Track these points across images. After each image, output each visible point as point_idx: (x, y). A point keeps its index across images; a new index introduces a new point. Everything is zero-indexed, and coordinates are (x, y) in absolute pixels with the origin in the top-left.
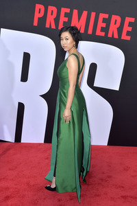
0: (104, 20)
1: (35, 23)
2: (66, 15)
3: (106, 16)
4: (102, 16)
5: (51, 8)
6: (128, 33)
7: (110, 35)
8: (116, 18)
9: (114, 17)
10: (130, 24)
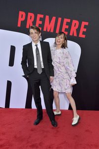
0: (67, 24)
1: (19, 25)
2: (41, 19)
3: (69, 20)
4: (66, 20)
5: (30, 14)
6: (84, 33)
7: (71, 34)
8: (75, 22)
9: (74, 22)
10: (85, 27)
